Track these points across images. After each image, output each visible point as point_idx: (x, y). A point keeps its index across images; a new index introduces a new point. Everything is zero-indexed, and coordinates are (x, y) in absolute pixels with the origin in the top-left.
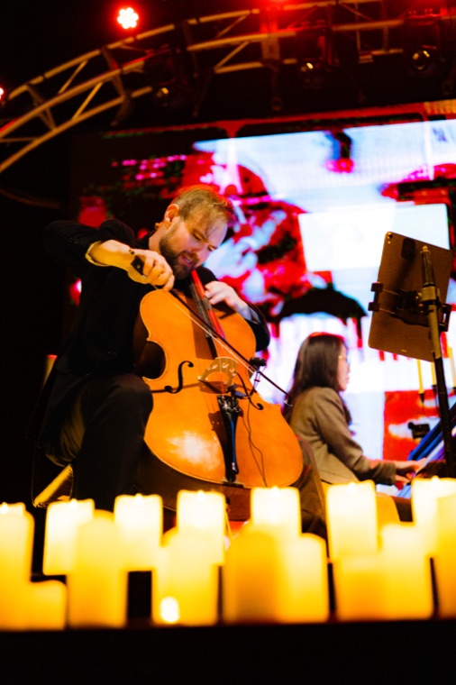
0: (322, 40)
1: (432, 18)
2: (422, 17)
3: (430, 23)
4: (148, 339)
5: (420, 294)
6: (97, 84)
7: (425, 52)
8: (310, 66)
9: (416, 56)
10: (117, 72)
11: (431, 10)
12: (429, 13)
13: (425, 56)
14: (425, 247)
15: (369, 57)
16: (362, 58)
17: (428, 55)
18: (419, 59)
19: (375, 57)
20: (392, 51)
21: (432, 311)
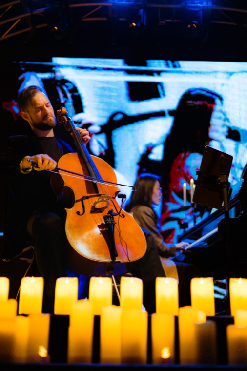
0: (141, 11)
1: (199, 7)
2: (193, 5)
3: (197, 9)
5: (219, 178)
6: (18, 19)
7: (194, 25)
8: (134, 24)
9: (189, 26)
10: (30, 14)
11: (198, 2)
12: (197, 3)
14: (222, 155)
15: (164, 22)
16: (160, 22)
17: (195, 26)
18: (191, 28)
19: (167, 22)
20: (176, 21)
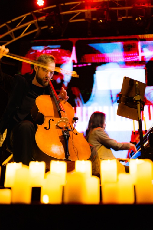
0: (105, 12)
1: (142, 7)
2: (139, 6)
3: (142, 8)
4: (39, 112)
5: (135, 98)
6: (29, 24)
7: (140, 18)
8: (101, 21)
9: (137, 19)
10: (36, 20)
11: (142, 4)
12: (141, 5)
13: (140, 19)
14: (137, 82)
15: (121, 19)
16: (119, 19)
17: (141, 19)
18: (137, 20)
19: (123, 19)
20: (129, 17)
21: (138, 103)
